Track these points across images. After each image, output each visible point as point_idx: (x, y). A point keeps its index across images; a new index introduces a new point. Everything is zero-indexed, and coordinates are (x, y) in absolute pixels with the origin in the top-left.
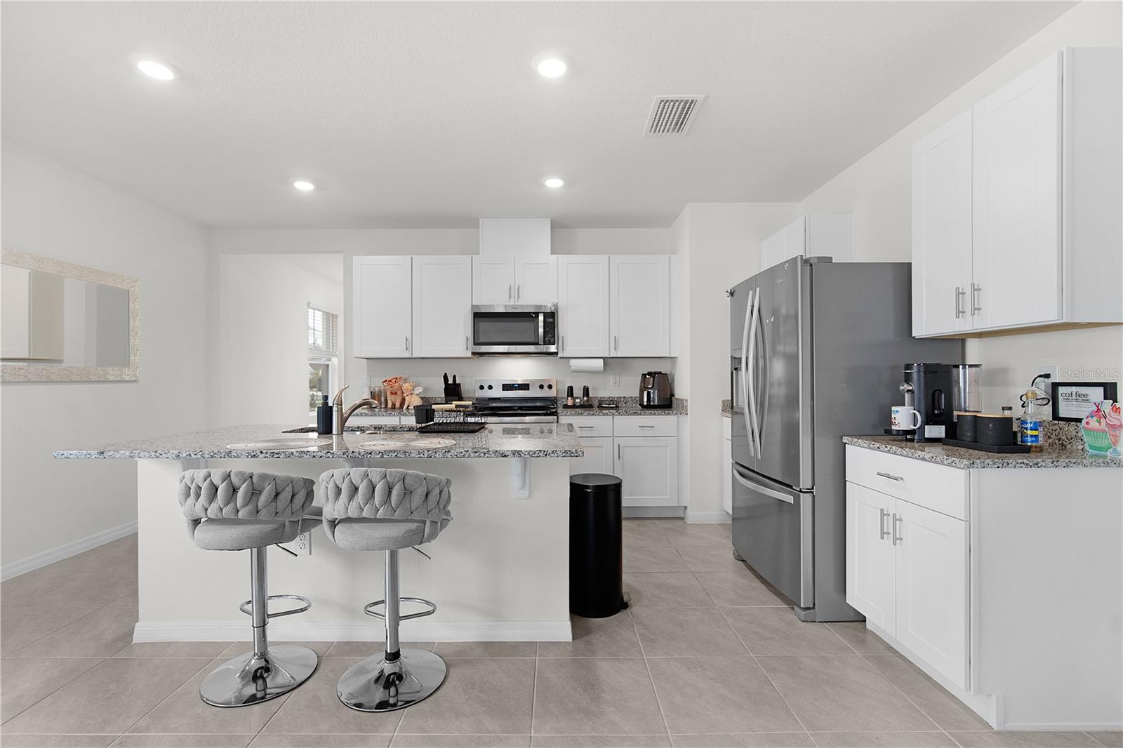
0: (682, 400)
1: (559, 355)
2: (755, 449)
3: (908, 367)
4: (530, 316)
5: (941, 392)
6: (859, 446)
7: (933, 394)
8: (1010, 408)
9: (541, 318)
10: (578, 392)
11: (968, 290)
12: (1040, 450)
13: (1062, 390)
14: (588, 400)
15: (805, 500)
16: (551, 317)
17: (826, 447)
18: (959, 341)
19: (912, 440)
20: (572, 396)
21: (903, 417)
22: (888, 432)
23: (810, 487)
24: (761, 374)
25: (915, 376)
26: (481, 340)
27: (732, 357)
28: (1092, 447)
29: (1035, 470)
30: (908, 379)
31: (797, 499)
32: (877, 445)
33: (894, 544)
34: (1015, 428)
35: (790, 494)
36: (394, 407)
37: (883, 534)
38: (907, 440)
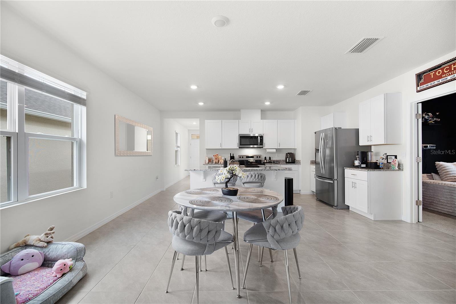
0: (299, 161)
1: (264, 148)
2: (323, 171)
3: (358, 152)
4: (256, 138)
5: (365, 157)
6: (348, 169)
7: (363, 158)
8: (378, 161)
9: (259, 137)
10: (267, 159)
11: (370, 136)
12: (383, 168)
13: (388, 157)
14: (270, 161)
15: (336, 182)
16: (262, 137)
17: (340, 170)
18: (370, 146)
19: (359, 168)
20: (266, 160)
21: (357, 163)
22: (354, 166)
23: (337, 179)
24: (324, 152)
25: (359, 154)
26: (242, 144)
27: (315, 148)
28: (393, 168)
29: (380, 171)
30: (358, 154)
31: (334, 182)
32: (351, 168)
33: (355, 188)
34: (378, 164)
35: (332, 181)
36: (216, 163)
37: (353, 187)
38: (358, 168)
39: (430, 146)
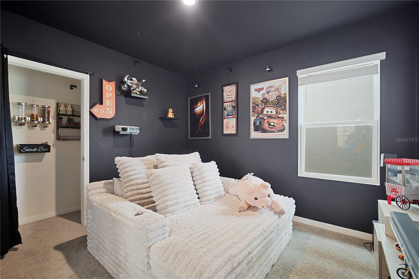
39: (131, 128)
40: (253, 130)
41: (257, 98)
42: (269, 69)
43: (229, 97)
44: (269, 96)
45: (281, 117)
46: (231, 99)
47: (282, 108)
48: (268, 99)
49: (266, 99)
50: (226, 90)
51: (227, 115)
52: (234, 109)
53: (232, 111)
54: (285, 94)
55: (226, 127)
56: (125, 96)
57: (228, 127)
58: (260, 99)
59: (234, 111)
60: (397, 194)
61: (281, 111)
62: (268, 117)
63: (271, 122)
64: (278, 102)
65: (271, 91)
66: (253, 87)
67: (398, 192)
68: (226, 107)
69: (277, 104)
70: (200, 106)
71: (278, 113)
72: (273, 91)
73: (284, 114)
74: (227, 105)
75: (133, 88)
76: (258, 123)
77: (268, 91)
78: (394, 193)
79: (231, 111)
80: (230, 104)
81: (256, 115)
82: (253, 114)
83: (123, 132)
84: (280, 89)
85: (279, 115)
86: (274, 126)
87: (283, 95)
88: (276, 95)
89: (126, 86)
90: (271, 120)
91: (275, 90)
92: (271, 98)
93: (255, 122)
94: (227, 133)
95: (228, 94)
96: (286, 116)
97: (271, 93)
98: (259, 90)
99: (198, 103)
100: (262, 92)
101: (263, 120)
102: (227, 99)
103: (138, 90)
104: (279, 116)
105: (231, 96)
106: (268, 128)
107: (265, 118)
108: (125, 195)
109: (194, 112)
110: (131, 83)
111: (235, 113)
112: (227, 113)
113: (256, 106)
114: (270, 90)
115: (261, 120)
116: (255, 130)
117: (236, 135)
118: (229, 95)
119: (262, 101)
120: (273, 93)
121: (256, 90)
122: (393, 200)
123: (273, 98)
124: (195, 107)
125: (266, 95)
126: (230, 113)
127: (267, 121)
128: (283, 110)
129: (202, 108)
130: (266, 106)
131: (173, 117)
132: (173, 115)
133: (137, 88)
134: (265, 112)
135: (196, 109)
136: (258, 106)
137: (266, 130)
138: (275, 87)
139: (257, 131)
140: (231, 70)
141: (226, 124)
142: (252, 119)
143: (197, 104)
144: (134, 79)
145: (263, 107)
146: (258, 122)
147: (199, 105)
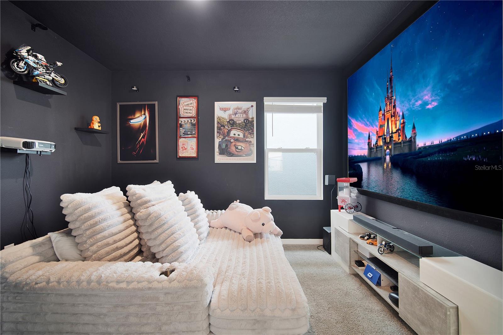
39: (42, 144)
40: (218, 154)
41: (223, 118)
42: (238, 89)
43: (186, 111)
44: (236, 118)
45: (248, 141)
46: (190, 115)
47: (250, 131)
48: (235, 120)
49: (233, 120)
50: (183, 102)
51: (183, 133)
52: (194, 128)
53: (191, 129)
54: (253, 118)
55: (182, 148)
56: (15, 83)
57: (186, 149)
58: (226, 120)
59: (194, 129)
60: (346, 203)
61: (249, 135)
62: (235, 140)
63: (238, 146)
64: (246, 125)
65: (239, 113)
66: (218, 105)
67: (346, 202)
68: (183, 123)
69: (245, 127)
70: (139, 117)
71: (246, 137)
72: (240, 113)
73: (252, 138)
74: (185, 121)
75: (39, 72)
76: (224, 146)
77: (235, 112)
78: (343, 203)
79: (189, 130)
80: (188, 121)
81: (222, 137)
82: (218, 135)
83: (25, 149)
84: (248, 112)
85: (247, 138)
86: (241, 149)
87: (251, 119)
88: (243, 117)
89: (22, 64)
90: (238, 144)
91: (242, 113)
92: (238, 120)
93: (220, 144)
94: (184, 156)
95: (185, 108)
96: (254, 141)
97: (238, 115)
98: (225, 110)
99: (136, 112)
100: (228, 113)
101: (229, 143)
102: (184, 114)
103: (47, 77)
104: (247, 140)
105: (189, 111)
106: (235, 152)
107: (232, 140)
108: (94, 256)
109: (127, 125)
110: (34, 62)
111: (195, 132)
112: (184, 132)
113: (221, 127)
114: (238, 111)
115: (228, 143)
116: (220, 154)
117: (197, 158)
118: (187, 109)
119: (228, 122)
120: (240, 116)
121: (222, 109)
122: (342, 208)
123: (240, 121)
124: (130, 117)
125: (233, 117)
126: (189, 131)
127: (233, 144)
128: (250, 134)
129: (143, 121)
130: (233, 127)
131: (100, 129)
132: (99, 126)
133: (45, 73)
134: (232, 135)
135: (132, 121)
136: (224, 127)
137: (233, 154)
138: (243, 110)
139: (223, 154)
140: (189, 79)
141: (183, 144)
142: (217, 141)
143: (134, 114)
144: (40, 56)
145: (230, 129)
146: (224, 144)
147: (138, 115)
